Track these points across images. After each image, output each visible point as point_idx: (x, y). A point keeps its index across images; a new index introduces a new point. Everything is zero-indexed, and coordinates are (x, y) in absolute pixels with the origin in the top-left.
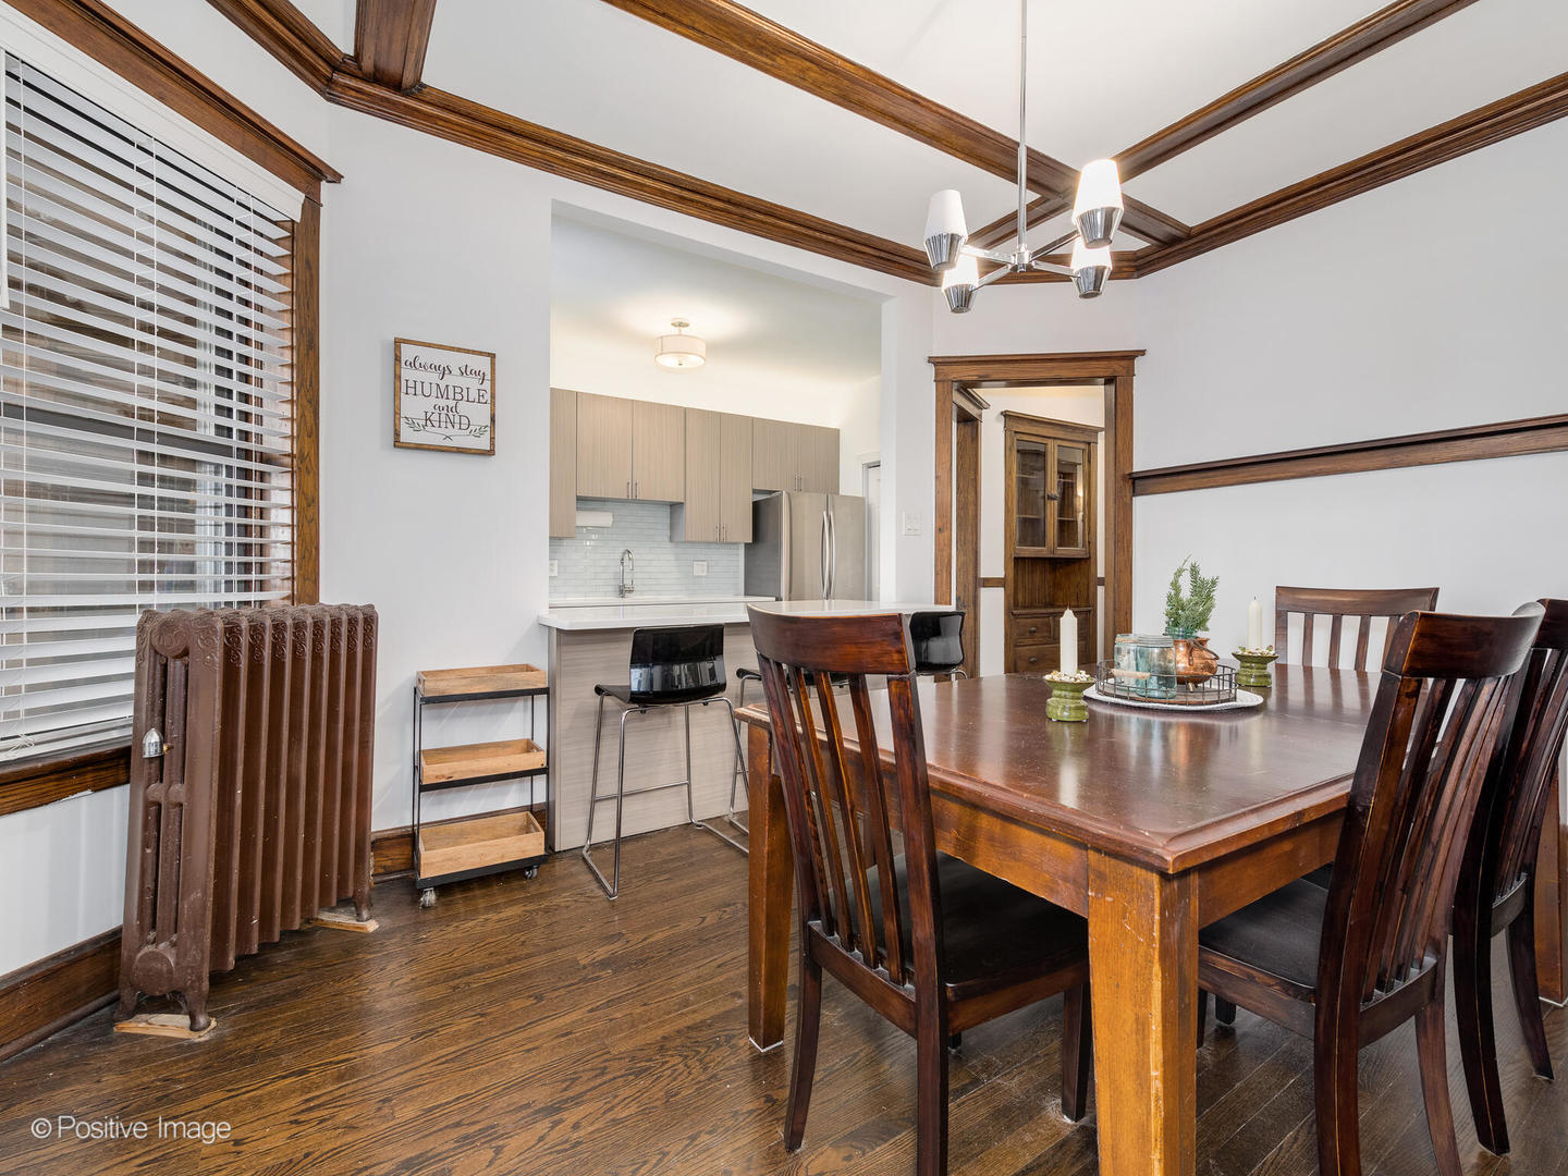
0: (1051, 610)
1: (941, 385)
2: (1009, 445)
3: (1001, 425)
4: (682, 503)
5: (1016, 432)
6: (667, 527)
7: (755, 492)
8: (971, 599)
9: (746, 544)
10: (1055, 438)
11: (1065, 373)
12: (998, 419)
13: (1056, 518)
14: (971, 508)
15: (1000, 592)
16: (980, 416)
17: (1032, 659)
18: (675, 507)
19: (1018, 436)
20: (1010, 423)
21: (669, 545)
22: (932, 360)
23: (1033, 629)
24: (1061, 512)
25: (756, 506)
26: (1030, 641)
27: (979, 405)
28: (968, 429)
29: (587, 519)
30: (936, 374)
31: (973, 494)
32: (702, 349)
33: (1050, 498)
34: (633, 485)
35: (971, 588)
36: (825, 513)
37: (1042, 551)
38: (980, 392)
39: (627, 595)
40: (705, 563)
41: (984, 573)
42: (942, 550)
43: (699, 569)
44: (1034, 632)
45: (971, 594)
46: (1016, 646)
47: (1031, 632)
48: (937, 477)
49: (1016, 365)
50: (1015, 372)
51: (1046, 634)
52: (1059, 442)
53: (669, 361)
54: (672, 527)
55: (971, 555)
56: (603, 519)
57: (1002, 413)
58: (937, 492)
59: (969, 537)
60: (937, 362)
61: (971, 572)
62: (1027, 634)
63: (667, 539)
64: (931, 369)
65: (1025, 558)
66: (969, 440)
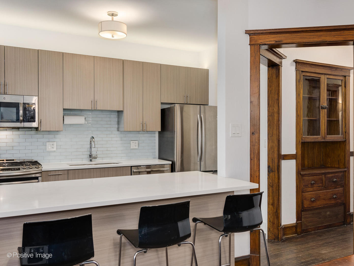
0: (323, 171)
1: (253, 47)
2: (298, 78)
3: (294, 68)
4: (123, 111)
5: (302, 71)
6: (116, 123)
7: (162, 103)
8: (276, 168)
9: (159, 132)
10: (325, 74)
11: (329, 39)
12: (291, 65)
13: (326, 119)
14: (276, 115)
15: (293, 163)
16: (281, 63)
17: (313, 199)
18: (120, 113)
19: (304, 74)
20: (299, 66)
21: (117, 132)
22: (247, 32)
23: (313, 182)
24: (329, 115)
25: (163, 112)
26: (311, 189)
27: (280, 57)
28: (274, 71)
29: (69, 120)
30: (250, 41)
31: (277, 108)
32: (125, 28)
33: (323, 108)
34: (94, 102)
35: (276, 161)
36: (199, 116)
37: (318, 138)
38: (281, 51)
39: (93, 160)
40: (137, 142)
41: (284, 152)
42: (254, 145)
43: (134, 145)
44: (314, 184)
45: (276, 164)
46: (303, 192)
47: (311, 184)
48: (251, 102)
49: (299, 34)
50: (298, 38)
51: (320, 185)
52: (328, 76)
53: (107, 35)
54: (118, 123)
55: (276, 142)
56: (79, 120)
57: (294, 61)
58: (251, 111)
59: (275, 132)
60: (252, 34)
61: (276, 152)
62: (310, 185)
63: (116, 129)
64: (247, 37)
65: (309, 142)
66: (274, 77)
